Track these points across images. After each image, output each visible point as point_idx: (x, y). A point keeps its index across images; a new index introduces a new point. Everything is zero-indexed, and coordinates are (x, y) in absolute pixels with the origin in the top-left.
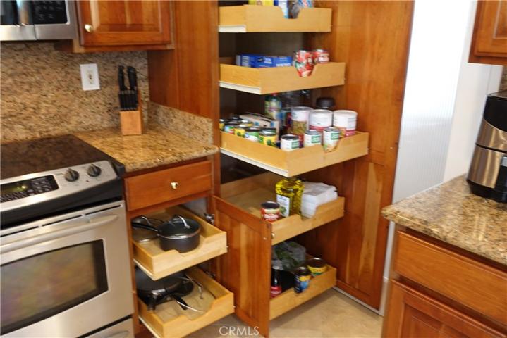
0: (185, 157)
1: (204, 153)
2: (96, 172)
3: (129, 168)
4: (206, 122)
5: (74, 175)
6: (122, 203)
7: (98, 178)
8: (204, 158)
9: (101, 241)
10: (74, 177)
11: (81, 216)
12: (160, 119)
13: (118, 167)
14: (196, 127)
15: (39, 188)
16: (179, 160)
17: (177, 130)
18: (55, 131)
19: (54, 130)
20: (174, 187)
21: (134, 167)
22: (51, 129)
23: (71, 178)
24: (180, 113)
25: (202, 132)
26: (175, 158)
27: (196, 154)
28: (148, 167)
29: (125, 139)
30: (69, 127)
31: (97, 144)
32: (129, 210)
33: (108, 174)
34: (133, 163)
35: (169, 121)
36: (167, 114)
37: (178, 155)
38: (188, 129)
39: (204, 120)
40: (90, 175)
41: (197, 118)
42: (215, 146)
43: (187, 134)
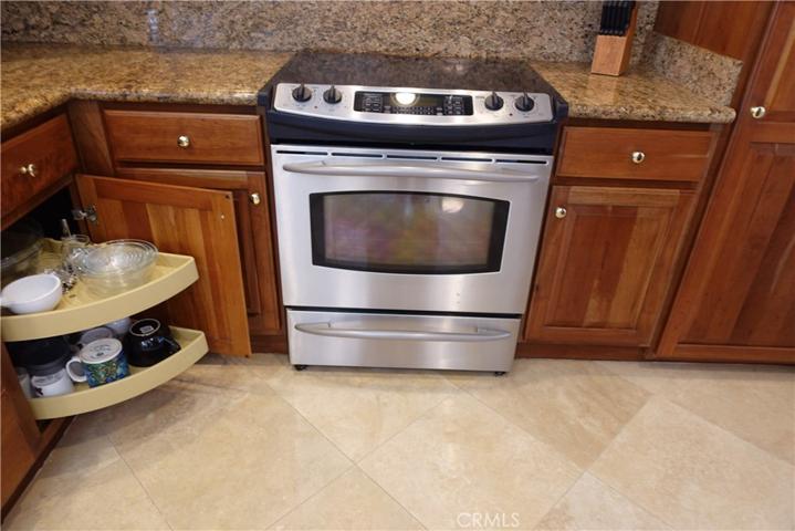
0: (669, 116)
1: (705, 116)
2: (526, 106)
3: (574, 110)
4: (731, 65)
5: (496, 101)
6: (549, 159)
7: (526, 114)
8: (704, 127)
9: (506, 204)
10: (495, 105)
11: (490, 160)
12: (658, 59)
13: (558, 105)
14: (711, 73)
15: (450, 108)
16: (658, 118)
17: (677, 78)
18: (506, 53)
19: (505, 51)
20: (635, 160)
21: (581, 111)
22: (502, 49)
23: (491, 105)
24: (690, 50)
25: (716, 83)
26: (651, 113)
27: (691, 115)
28: (604, 117)
29: (591, 78)
30: (525, 51)
31: (548, 76)
32: (557, 174)
33: (542, 111)
34: (583, 106)
35: (669, 63)
36: (670, 51)
37: (658, 108)
38: (695, 78)
39: (729, 61)
40: (517, 107)
41: (717, 57)
42: (730, 110)
43: (691, 86)
